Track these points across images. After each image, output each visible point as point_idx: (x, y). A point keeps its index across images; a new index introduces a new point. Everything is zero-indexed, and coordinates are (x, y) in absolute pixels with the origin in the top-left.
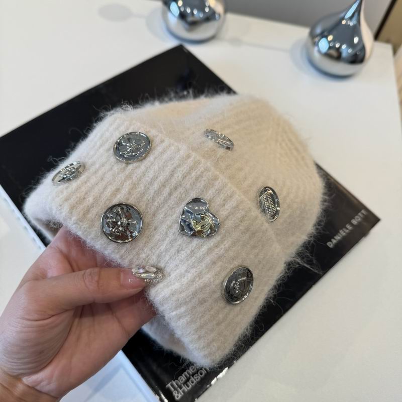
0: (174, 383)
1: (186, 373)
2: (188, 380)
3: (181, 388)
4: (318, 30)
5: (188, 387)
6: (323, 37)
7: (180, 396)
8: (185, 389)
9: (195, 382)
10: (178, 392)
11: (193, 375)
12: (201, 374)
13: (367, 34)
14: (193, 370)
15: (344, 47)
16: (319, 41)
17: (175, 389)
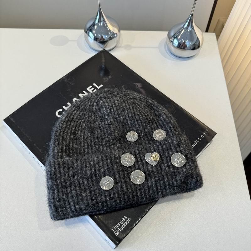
0: (115, 228)
1: (120, 222)
2: (121, 225)
3: (118, 230)
4: (172, 34)
5: (122, 229)
6: (175, 38)
7: (118, 234)
8: (120, 230)
9: (125, 226)
10: (117, 232)
11: (124, 223)
12: (128, 222)
13: (199, 33)
14: (124, 220)
15: (187, 41)
16: (173, 40)
17: (115, 230)
